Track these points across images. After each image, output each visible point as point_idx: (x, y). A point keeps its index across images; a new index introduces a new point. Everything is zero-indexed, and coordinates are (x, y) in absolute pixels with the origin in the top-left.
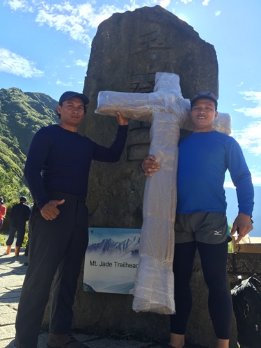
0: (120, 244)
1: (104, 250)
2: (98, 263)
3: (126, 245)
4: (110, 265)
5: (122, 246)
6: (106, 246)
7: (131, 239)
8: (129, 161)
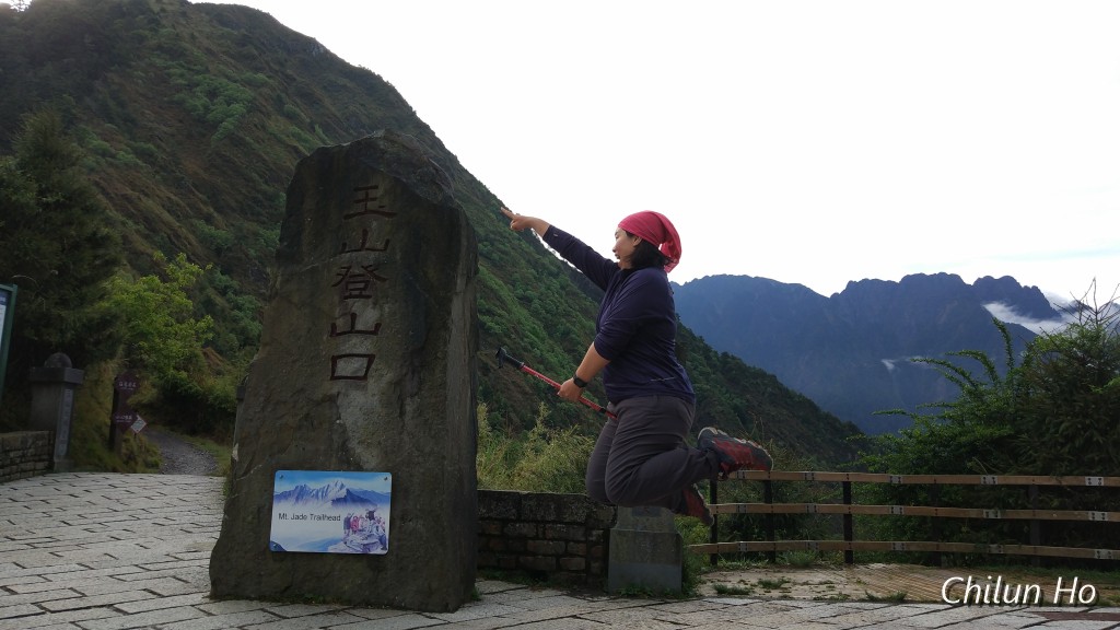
0: (317, 492)
1: (297, 499)
2: (290, 516)
3: (324, 493)
4: (304, 517)
5: (320, 494)
6: (300, 494)
7: (332, 485)
8: (334, 378)
